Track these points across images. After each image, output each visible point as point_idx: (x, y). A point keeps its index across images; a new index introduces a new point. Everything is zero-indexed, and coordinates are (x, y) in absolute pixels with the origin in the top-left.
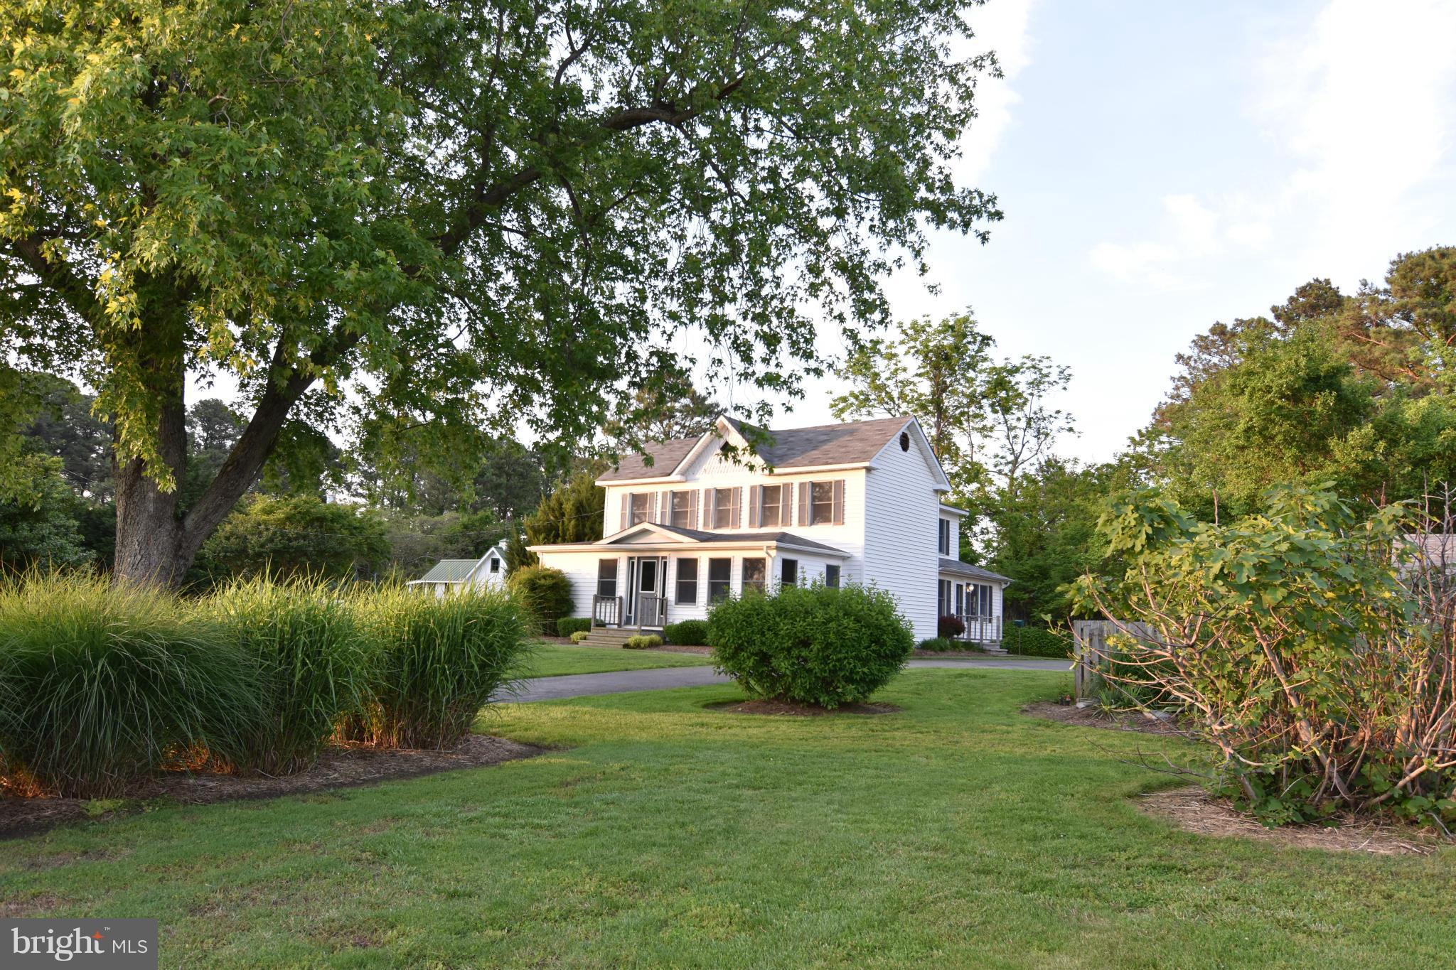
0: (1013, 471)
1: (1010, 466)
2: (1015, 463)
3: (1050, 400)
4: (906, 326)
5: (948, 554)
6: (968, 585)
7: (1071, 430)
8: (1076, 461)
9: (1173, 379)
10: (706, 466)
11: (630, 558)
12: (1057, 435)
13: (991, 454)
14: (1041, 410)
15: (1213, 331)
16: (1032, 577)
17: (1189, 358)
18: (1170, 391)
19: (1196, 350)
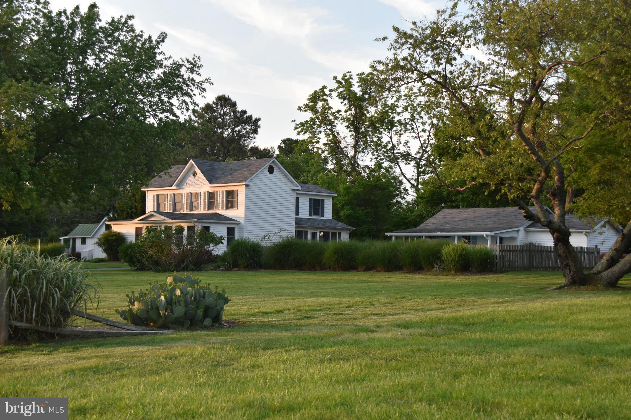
4: (340, 78)
5: (323, 216)
6: (320, 232)
10: (187, 182)
11: (147, 227)
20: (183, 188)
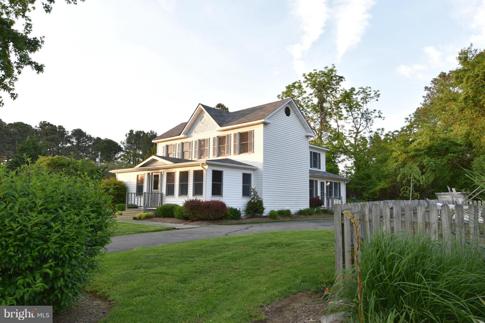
0: (356, 136)
1: (355, 134)
2: (358, 133)
3: (370, 106)
4: (307, 75)
5: (320, 168)
6: (327, 182)
7: (380, 117)
8: (383, 129)
9: (424, 97)
10: (195, 130)
11: (149, 174)
12: (374, 119)
13: (348, 130)
14: (367, 110)
15: (440, 76)
16: (363, 179)
17: (430, 88)
18: (423, 102)
19: (433, 85)
20: (191, 136)
